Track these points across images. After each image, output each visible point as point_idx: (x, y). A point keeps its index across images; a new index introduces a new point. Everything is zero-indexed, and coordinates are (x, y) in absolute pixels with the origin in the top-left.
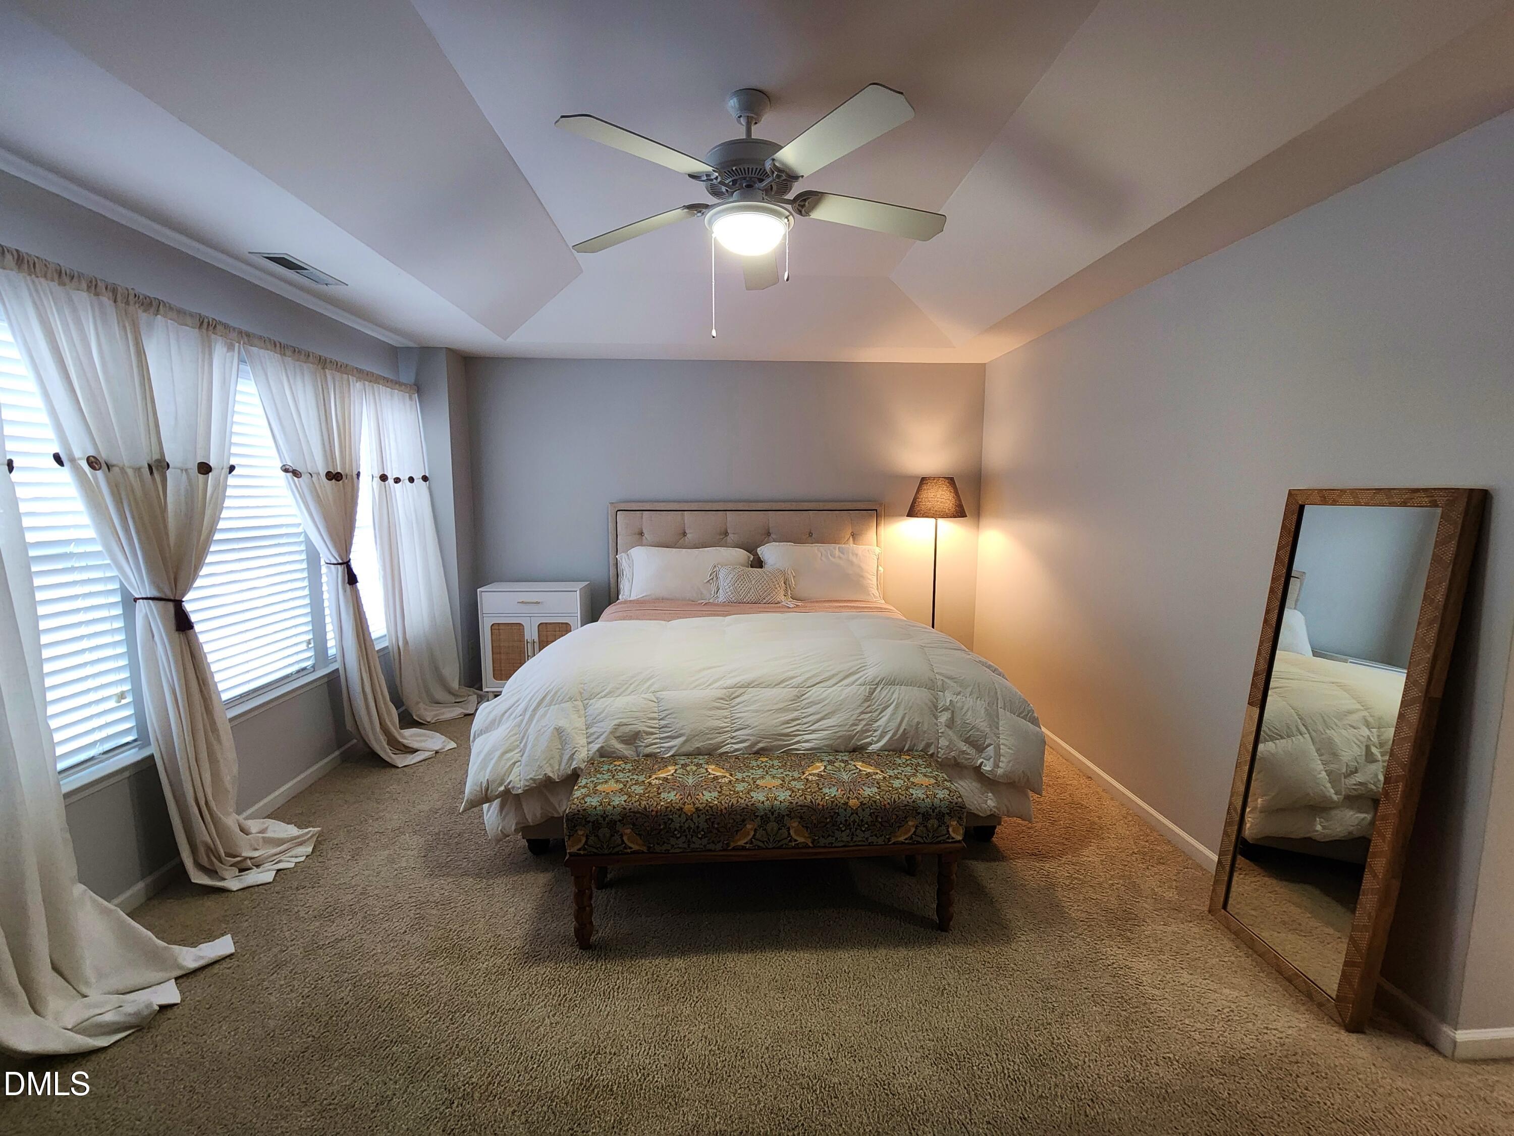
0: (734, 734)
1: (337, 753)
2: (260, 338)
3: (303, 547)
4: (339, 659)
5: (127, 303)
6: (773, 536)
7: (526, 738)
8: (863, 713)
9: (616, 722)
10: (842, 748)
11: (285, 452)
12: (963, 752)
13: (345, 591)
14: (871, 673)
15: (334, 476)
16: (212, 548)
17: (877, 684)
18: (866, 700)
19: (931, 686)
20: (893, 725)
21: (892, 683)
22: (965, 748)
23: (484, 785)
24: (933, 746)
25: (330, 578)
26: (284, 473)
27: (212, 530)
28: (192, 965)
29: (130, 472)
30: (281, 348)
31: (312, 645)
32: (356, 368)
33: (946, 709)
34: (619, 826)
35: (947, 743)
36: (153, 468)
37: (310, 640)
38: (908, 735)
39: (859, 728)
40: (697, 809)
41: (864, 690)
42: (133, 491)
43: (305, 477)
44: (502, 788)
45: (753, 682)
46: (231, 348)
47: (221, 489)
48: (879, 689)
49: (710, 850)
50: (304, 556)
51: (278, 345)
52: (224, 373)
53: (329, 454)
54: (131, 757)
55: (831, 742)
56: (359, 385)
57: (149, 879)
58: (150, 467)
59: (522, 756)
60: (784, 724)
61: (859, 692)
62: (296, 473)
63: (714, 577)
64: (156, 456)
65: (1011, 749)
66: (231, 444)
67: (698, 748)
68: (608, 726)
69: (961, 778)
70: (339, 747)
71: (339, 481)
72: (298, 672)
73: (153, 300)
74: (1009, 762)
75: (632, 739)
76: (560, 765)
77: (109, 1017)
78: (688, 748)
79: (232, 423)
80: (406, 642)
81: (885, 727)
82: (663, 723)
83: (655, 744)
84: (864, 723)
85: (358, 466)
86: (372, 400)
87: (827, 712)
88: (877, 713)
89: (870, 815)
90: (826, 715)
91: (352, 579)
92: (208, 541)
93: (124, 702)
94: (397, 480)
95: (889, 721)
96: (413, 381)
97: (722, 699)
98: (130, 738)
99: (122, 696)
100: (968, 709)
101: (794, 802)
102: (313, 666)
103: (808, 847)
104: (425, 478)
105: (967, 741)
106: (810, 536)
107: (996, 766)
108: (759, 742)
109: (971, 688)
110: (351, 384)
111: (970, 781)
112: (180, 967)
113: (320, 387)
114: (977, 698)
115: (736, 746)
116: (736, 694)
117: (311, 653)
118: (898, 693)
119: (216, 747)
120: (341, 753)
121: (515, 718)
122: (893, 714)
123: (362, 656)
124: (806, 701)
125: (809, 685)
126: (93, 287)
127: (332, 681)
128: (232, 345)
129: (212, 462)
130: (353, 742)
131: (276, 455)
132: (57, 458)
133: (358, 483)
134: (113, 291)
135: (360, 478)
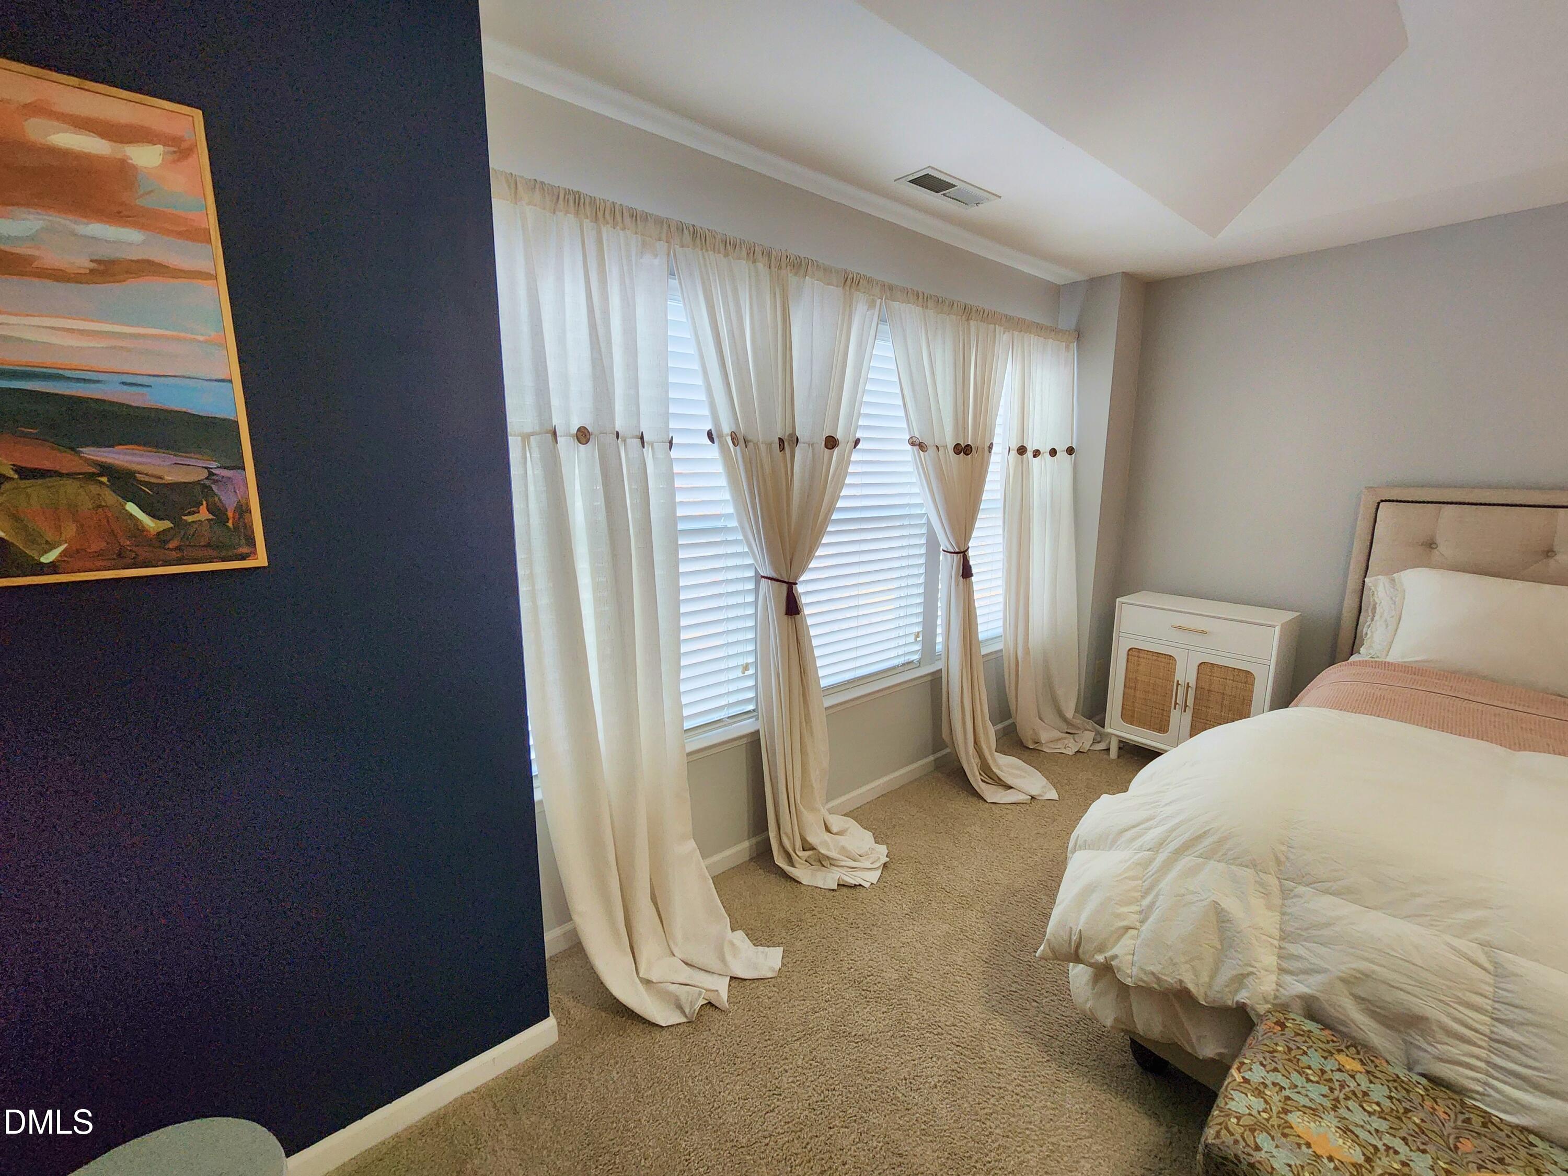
1: (932, 758)
2: (901, 289)
3: (924, 531)
4: (944, 657)
5: (780, 268)
7: (1154, 893)
9: (1362, 965)
11: (914, 424)
13: (959, 583)
15: (963, 450)
16: (830, 528)
23: (1074, 938)
25: (947, 565)
26: (909, 447)
27: (831, 509)
29: (763, 447)
30: (922, 299)
31: (920, 639)
32: (1006, 316)
36: (786, 444)
37: (918, 633)
42: (762, 466)
43: (931, 451)
44: (1100, 958)
46: (871, 305)
47: (845, 463)
50: (923, 541)
51: (921, 297)
52: (862, 335)
53: (960, 423)
54: (747, 726)
56: (1006, 337)
57: (754, 841)
58: (781, 441)
59: (1142, 922)
62: (922, 446)
64: (789, 431)
66: (859, 414)
68: (1337, 961)
70: (934, 753)
71: (968, 455)
72: (903, 665)
73: (803, 259)
75: (1401, 1022)
76: (1212, 977)
79: (864, 391)
85: (992, 436)
86: (1019, 352)
91: (966, 572)
92: (827, 520)
93: (747, 673)
94: (1036, 453)
96: (1073, 327)
98: (751, 707)
99: (746, 667)
102: (919, 661)
104: (1070, 451)
110: (997, 336)
113: (961, 342)
117: (918, 647)
119: (808, 739)
120: (935, 760)
121: (1140, 849)
123: (966, 662)
126: (751, 254)
127: (935, 682)
128: (874, 302)
129: (839, 436)
130: (948, 750)
131: (905, 426)
132: (710, 435)
133: (989, 457)
134: (769, 254)
135: (993, 451)
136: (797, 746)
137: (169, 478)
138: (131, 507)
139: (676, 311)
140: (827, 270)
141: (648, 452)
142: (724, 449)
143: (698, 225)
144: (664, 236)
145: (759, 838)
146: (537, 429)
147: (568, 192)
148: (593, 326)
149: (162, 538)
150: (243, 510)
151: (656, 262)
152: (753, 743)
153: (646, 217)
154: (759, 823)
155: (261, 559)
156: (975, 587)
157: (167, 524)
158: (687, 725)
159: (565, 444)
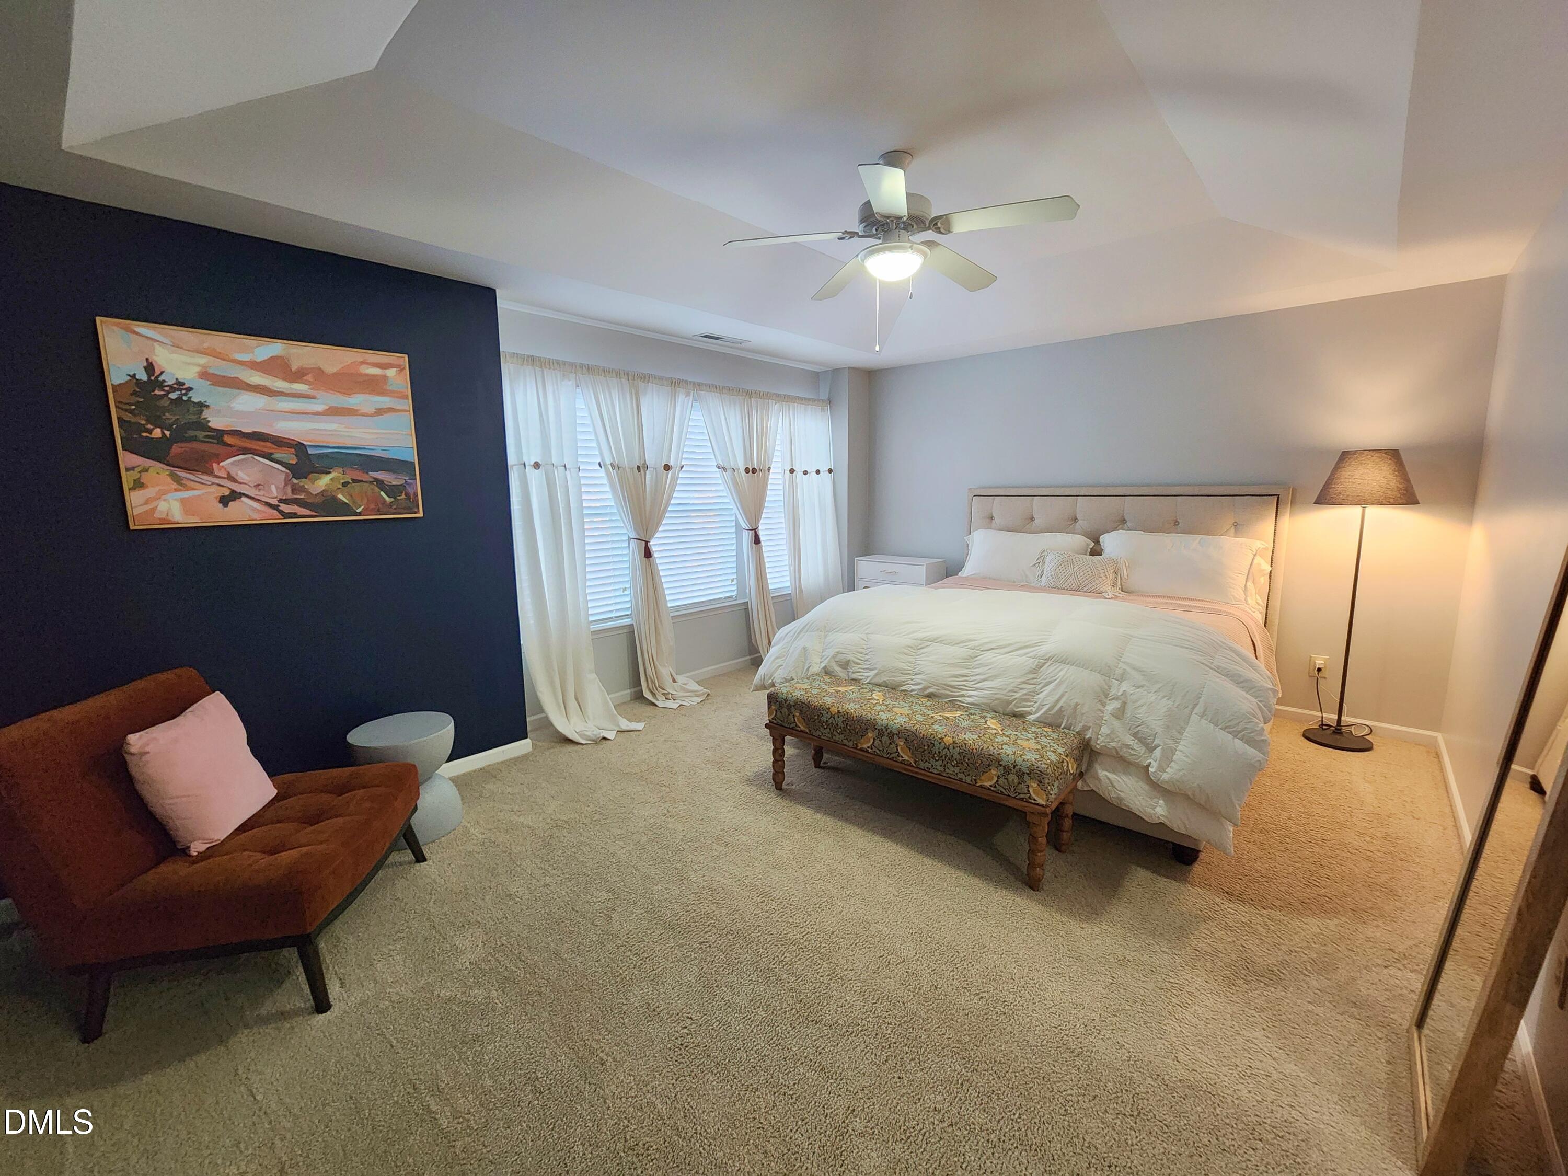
0: (913, 677)
1: (748, 657)
2: (706, 385)
3: (733, 518)
4: (748, 596)
5: (634, 380)
6: (1129, 524)
8: (1025, 683)
9: (837, 650)
10: (1001, 710)
11: (718, 457)
12: (1128, 746)
13: (752, 548)
14: (1047, 648)
15: (751, 471)
17: (1047, 660)
18: (1031, 672)
19: (1107, 672)
20: (1051, 700)
21: (1064, 662)
22: (1130, 741)
24: (1091, 730)
25: (747, 537)
26: (717, 470)
27: (668, 504)
28: (624, 728)
29: (628, 470)
30: (720, 389)
31: (736, 583)
32: (776, 395)
33: (1116, 698)
34: (793, 709)
35: (1108, 732)
36: (641, 468)
37: (735, 579)
38: (1064, 713)
39: (1017, 695)
40: (839, 712)
41: (1031, 663)
42: (628, 479)
43: (730, 472)
45: (938, 638)
46: (688, 394)
47: (675, 479)
48: (1048, 664)
49: (845, 745)
50: (733, 524)
51: (718, 388)
52: (683, 410)
53: (748, 454)
54: (627, 621)
55: (989, 702)
56: (777, 406)
57: (633, 690)
58: (638, 467)
60: (952, 677)
61: (1027, 663)
62: (724, 469)
63: (1041, 560)
64: (642, 462)
65: (1187, 757)
66: (684, 452)
67: (885, 681)
68: (830, 652)
69: (1124, 773)
70: (750, 655)
71: (754, 474)
72: (725, 598)
73: (647, 375)
74: (1180, 770)
75: (845, 665)
77: (588, 733)
78: (879, 680)
80: (801, 591)
81: (1043, 700)
82: (867, 657)
83: (859, 672)
84: (1024, 692)
85: (771, 462)
86: (787, 415)
87: (990, 675)
88: (1040, 686)
89: (959, 754)
90: (990, 677)
91: (757, 541)
92: (665, 511)
93: (626, 593)
94: (805, 473)
95: (1047, 696)
96: (827, 398)
97: (911, 647)
98: (629, 612)
99: (624, 588)
100: (1145, 704)
101: (904, 726)
102: (736, 596)
103: (910, 765)
104: (830, 471)
105: (1135, 735)
106: (1175, 525)
107: (1161, 769)
108: (930, 687)
109: (1161, 685)
110: (771, 405)
111: (1137, 779)
112: (619, 726)
113: (746, 412)
114: (1164, 697)
115: (913, 687)
116: (922, 646)
117: (736, 588)
118: (1065, 672)
119: (659, 626)
120: (751, 659)
122: (1054, 690)
124: (977, 663)
125: (985, 649)
126: (618, 374)
127: (746, 609)
128: (690, 393)
129: (671, 463)
130: (759, 655)
131: (713, 457)
132: (600, 465)
133: (768, 475)
134: (628, 374)
135: (771, 471)
136: (653, 628)
137: (394, 483)
138: (382, 493)
139: (580, 404)
140: (661, 378)
141: (568, 473)
142: (607, 471)
143: (590, 364)
144: (574, 371)
145: (636, 689)
146: (516, 463)
147: (529, 356)
148: (541, 415)
149: (391, 505)
150: (416, 495)
151: (570, 383)
152: (631, 635)
153: (564, 363)
154: (636, 681)
155: (421, 515)
156: (764, 549)
157: (392, 500)
158: (591, 619)
159: (530, 470)
